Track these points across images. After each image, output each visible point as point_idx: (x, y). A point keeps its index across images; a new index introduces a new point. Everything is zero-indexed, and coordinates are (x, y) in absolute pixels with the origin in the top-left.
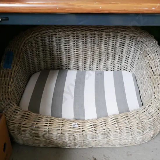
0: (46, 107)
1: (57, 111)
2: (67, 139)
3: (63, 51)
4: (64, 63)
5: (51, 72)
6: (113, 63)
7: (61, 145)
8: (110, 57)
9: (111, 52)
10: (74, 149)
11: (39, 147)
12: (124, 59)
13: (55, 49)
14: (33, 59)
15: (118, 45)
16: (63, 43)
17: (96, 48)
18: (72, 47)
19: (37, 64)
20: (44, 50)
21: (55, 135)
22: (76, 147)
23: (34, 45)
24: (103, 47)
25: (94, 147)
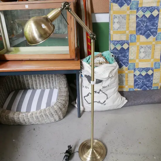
0: (15, 107)
1: (19, 109)
2: (21, 120)
3: (25, 80)
4: (27, 86)
5: (20, 90)
6: (50, 85)
7: (20, 124)
8: (48, 83)
9: (48, 80)
10: (26, 125)
11: (11, 125)
12: (54, 83)
13: (21, 80)
14: (11, 85)
15: (50, 77)
16: (25, 77)
17: (41, 79)
18: (29, 79)
19: (10, 86)
20: (16, 80)
21: (16, 119)
22: (27, 124)
23: (11, 79)
24: (44, 78)
25: (35, 124)
